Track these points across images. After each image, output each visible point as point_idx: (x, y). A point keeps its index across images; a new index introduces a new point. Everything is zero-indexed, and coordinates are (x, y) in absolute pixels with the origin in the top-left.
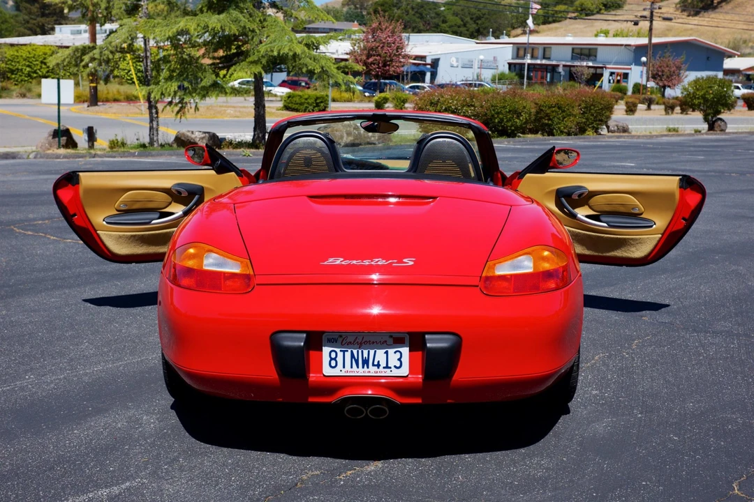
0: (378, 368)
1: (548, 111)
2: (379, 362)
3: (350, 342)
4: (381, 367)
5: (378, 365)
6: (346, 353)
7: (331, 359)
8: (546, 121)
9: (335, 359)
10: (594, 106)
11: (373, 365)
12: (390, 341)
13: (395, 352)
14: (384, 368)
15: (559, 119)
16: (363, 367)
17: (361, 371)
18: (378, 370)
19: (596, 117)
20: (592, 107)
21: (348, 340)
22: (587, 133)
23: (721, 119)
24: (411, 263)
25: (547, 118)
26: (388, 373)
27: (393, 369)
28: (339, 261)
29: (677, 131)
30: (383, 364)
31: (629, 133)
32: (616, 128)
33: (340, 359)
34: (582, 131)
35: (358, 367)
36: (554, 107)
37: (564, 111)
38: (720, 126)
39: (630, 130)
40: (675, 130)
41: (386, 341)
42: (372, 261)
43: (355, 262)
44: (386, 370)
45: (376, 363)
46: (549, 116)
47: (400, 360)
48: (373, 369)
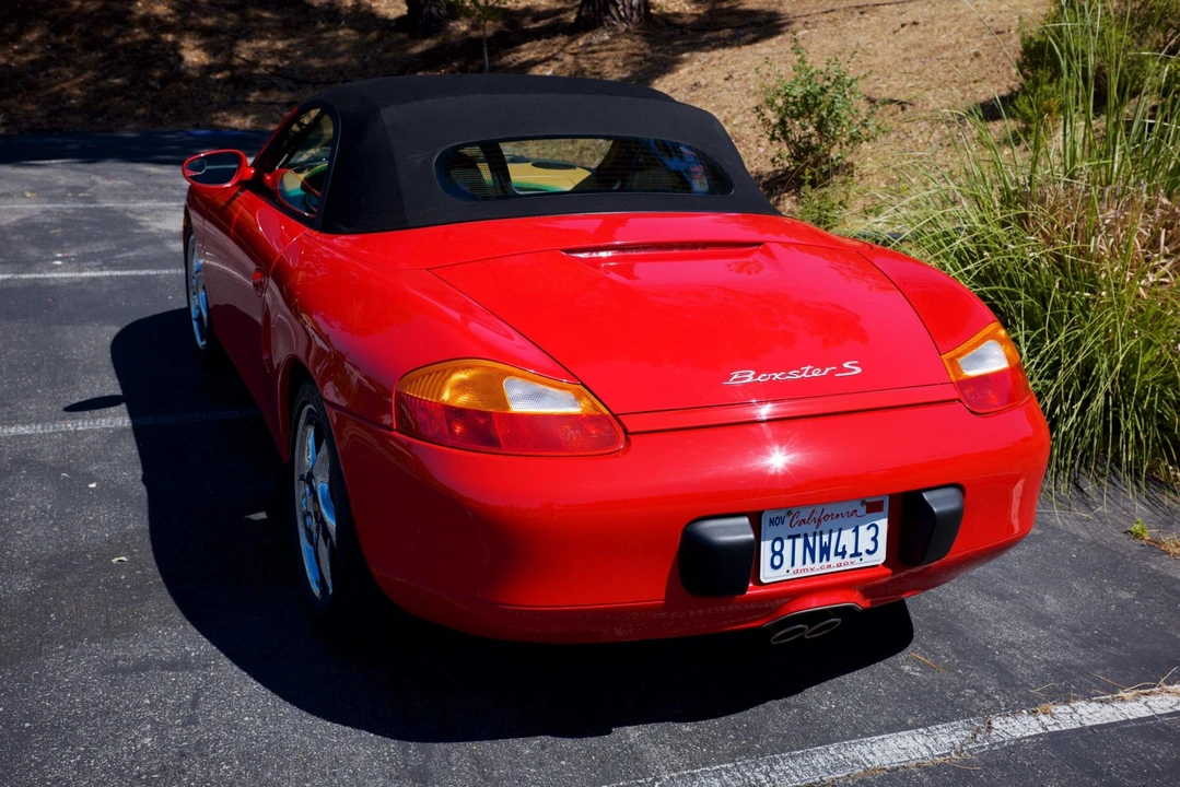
0: (843, 558)
2: (844, 546)
3: (804, 521)
4: (847, 556)
5: (843, 554)
6: (797, 540)
7: (775, 553)
9: (780, 553)
11: (837, 554)
12: (863, 510)
13: (868, 528)
14: (852, 556)
16: (821, 561)
17: (818, 567)
18: (843, 561)
21: (801, 518)
24: (858, 370)
26: (857, 563)
27: (865, 556)
28: (750, 377)
30: (850, 550)
33: (787, 553)
35: (813, 561)
41: (856, 511)
42: (802, 372)
43: (777, 376)
44: (853, 559)
45: (840, 550)
47: (874, 539)
48: (835, 560)
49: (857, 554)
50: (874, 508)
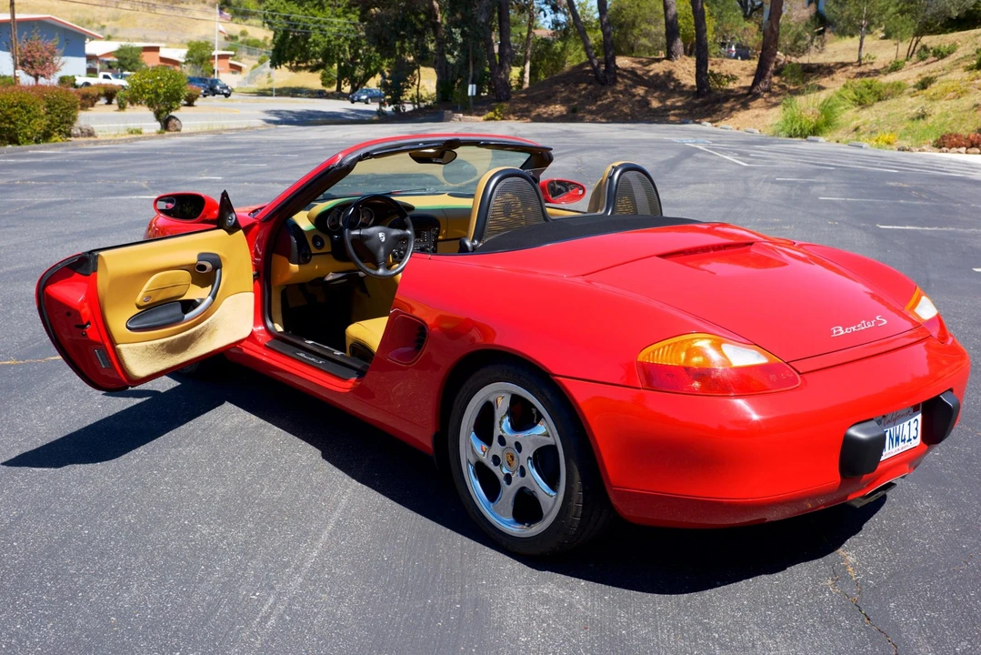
0: (904, 443)
1: (9, 112)
2: (905, 435)
3: (889, 421)
4: (906, 441)
6: (886, 434)
8: (7, 125)
10: (58, 104)
11: (902, 441)
12: (912, 410)
13: (914, 422)
15: (23, 121)
16: (896, 446)
17: (894, 451)
18: (905, 445)
19: (62, 118)
20: (56, 106)
22: (54, 139)
23: (174, 117)
24: (885, 321)
25: (8, 121)
26: (908, 446)
27: (912, 440)
28: (842, 331)
29: (141, 133)
31: (96, 137)
32: (79, 131)
34: (46, 136)
35: (892, 447)
36: (16, 106)
37: (29, 112)
38: (175, 125)
39: (96, 134)
40: (139, 132)
41: (909, 412)
42: (863, 325)
43: (854, 328)
44: (908, 443)
45: (903, 438)
46: (10, 118)
47: (916, 429)
48: (901, 444)
49: (910, 440)
50: (916, 409)
